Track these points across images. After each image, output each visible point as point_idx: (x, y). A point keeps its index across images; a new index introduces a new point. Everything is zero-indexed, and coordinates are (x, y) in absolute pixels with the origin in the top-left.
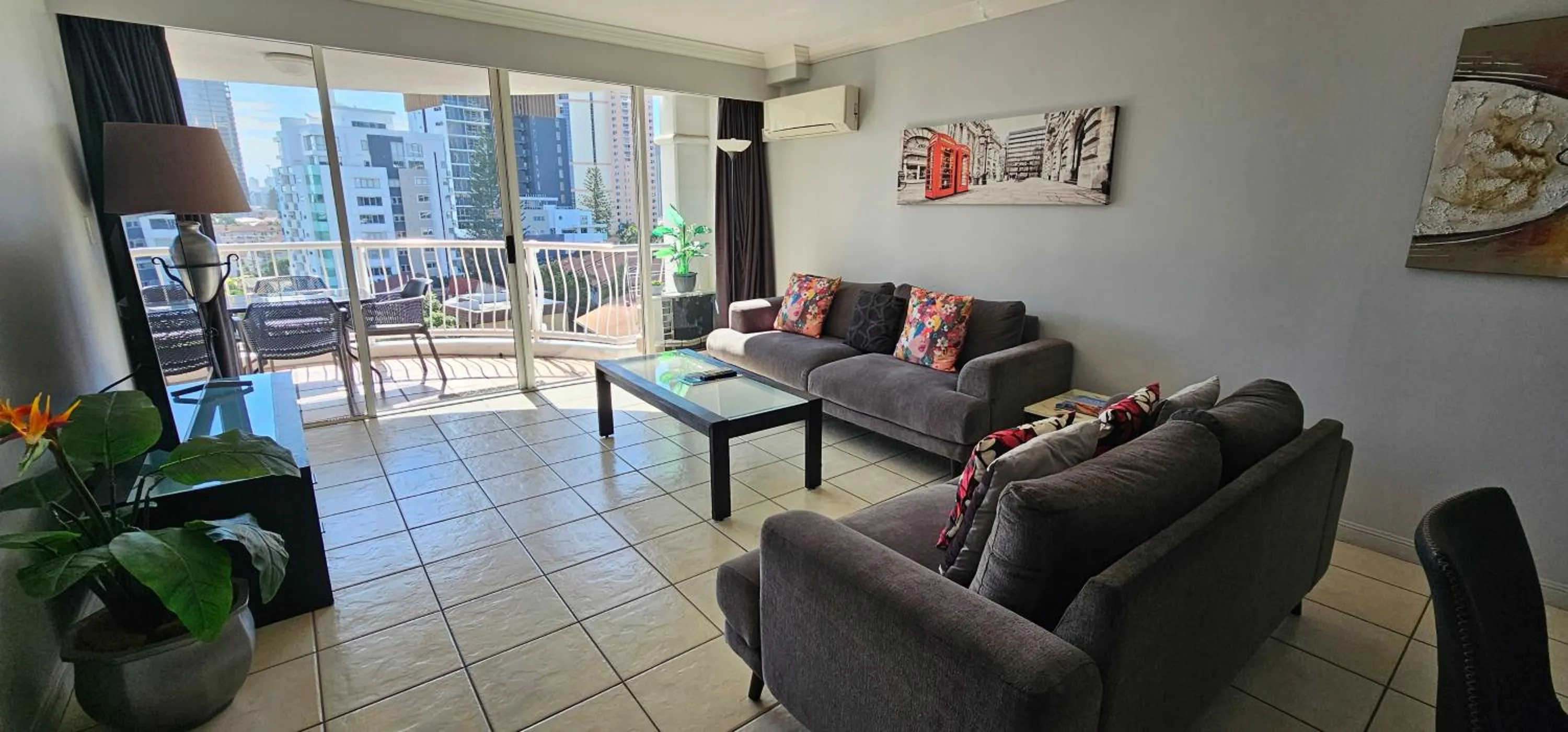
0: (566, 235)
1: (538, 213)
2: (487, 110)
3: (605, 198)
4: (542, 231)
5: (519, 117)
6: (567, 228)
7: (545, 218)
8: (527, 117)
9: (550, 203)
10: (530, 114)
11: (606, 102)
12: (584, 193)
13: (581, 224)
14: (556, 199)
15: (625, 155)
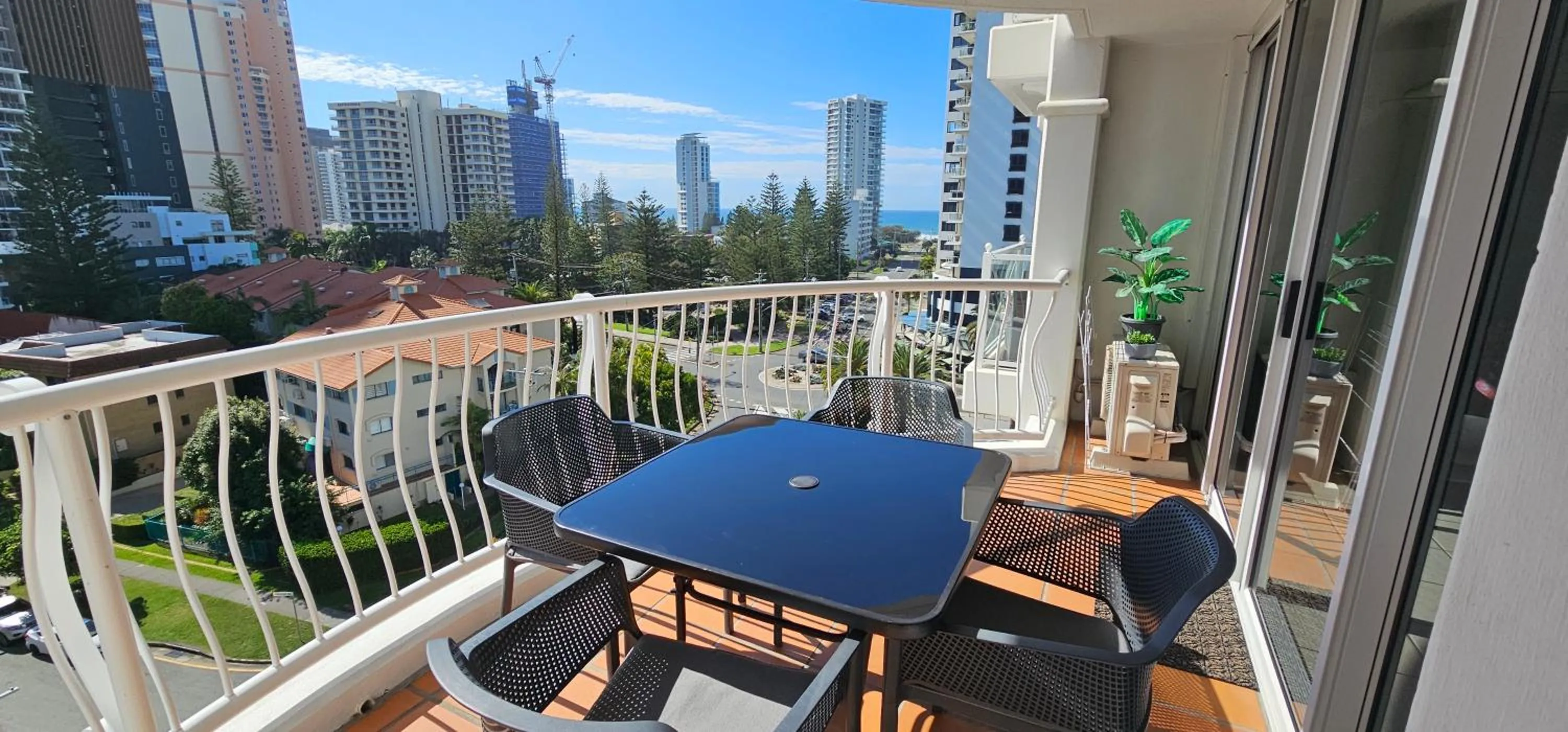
0: (190, 246)
1: (140, 217)
2: (27, 72)
3: (245, 198)
4: (150, 242)
5: (87, 86)
6: (190, 235)
7: (152, 224)
8: (103, 86)
9: (158, 203)
10: (108, 83)
11: (228, 75)
12: (212, 191)
13: (214, 231)
14: (169, 198)
15: (263, 144)
